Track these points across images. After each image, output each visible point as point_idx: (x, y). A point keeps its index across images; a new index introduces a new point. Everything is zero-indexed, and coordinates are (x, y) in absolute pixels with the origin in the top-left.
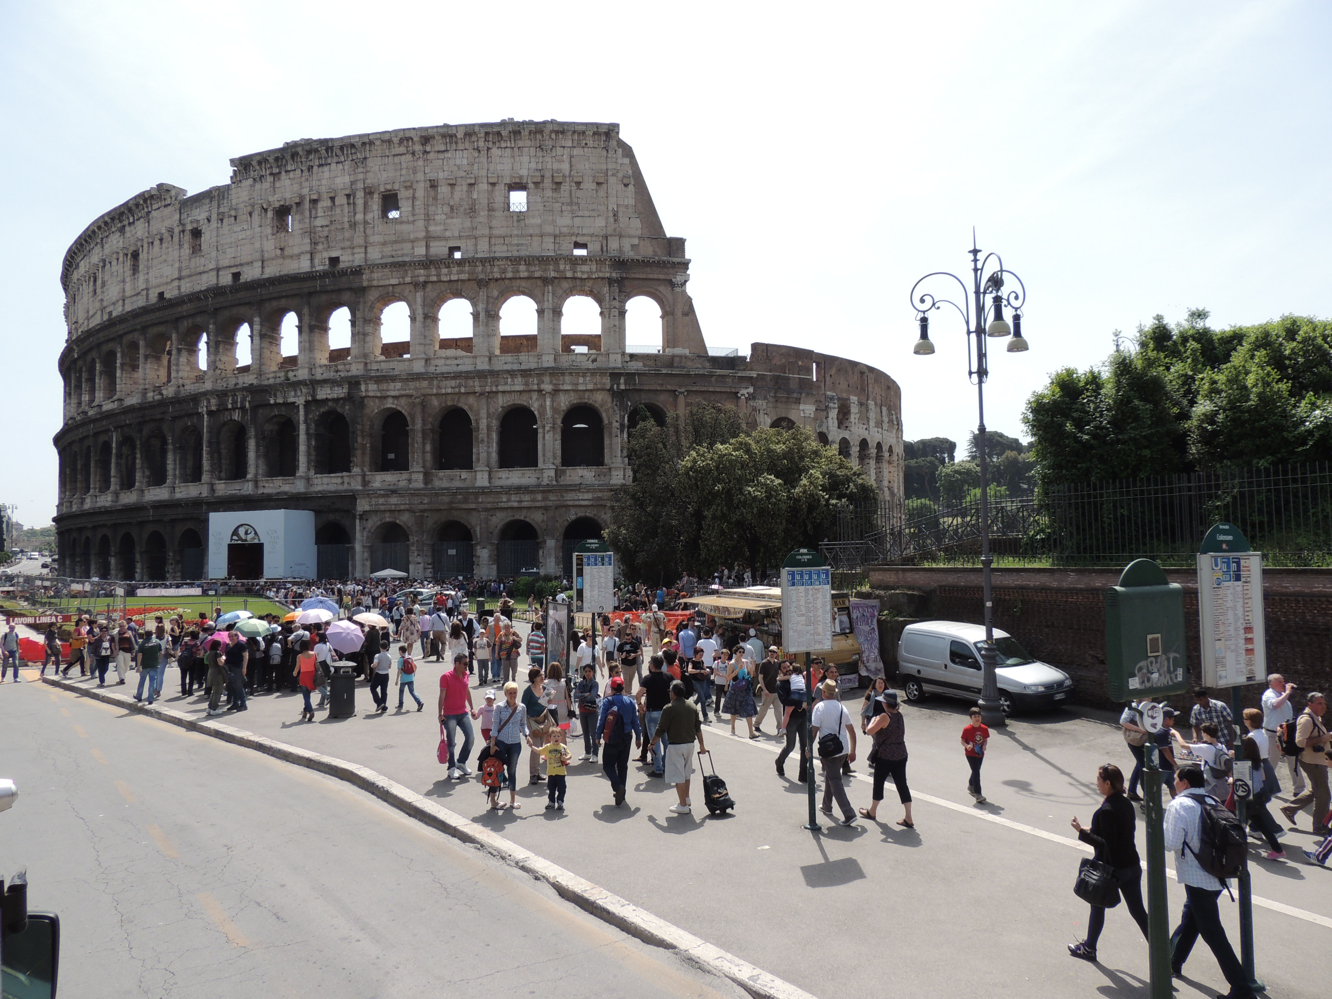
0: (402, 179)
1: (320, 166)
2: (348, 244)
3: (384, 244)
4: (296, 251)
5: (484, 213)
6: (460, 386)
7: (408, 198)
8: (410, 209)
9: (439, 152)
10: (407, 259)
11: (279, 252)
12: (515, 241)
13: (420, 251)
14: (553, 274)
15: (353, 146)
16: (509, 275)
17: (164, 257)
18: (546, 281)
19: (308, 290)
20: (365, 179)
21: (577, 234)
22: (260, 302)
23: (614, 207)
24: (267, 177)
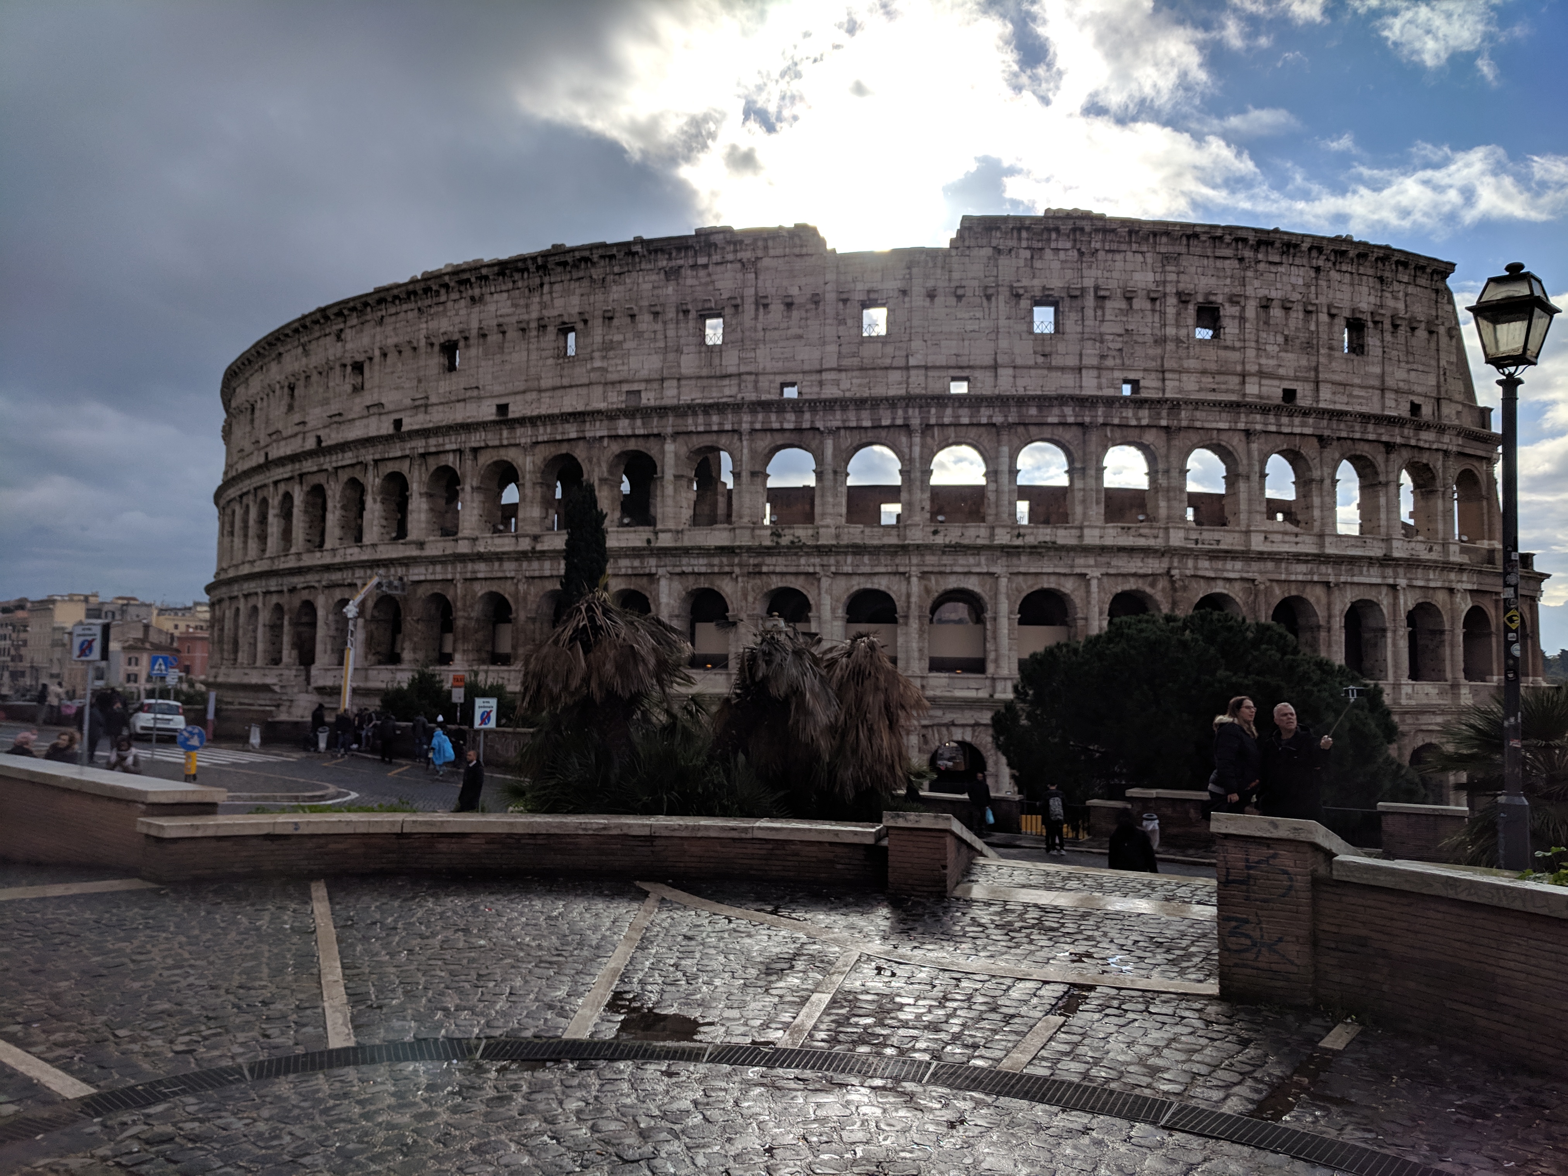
0: (1226, 290)
1: (1111, 251)
2: (1152, 364)
4: (1072, 361)
5: (1327, 351)
6: (1311, 573)
7: (1233, 317)
8: (1238, 331)
9: (1271, 263)
10: (1234, 398)
11: (1040, 359)
12: (1355, 393)
13: (1252, 388)
14: (1399, 440)
15: (1167, 234)
16: (1357, 436)
17: (795, 331)
18: (1389, 447)
19: (1101, 420)
20: (1178, 282)
21: (1413, 393)
22: (1011, 426)
23: (1443, 363)
24: (1021, 251)
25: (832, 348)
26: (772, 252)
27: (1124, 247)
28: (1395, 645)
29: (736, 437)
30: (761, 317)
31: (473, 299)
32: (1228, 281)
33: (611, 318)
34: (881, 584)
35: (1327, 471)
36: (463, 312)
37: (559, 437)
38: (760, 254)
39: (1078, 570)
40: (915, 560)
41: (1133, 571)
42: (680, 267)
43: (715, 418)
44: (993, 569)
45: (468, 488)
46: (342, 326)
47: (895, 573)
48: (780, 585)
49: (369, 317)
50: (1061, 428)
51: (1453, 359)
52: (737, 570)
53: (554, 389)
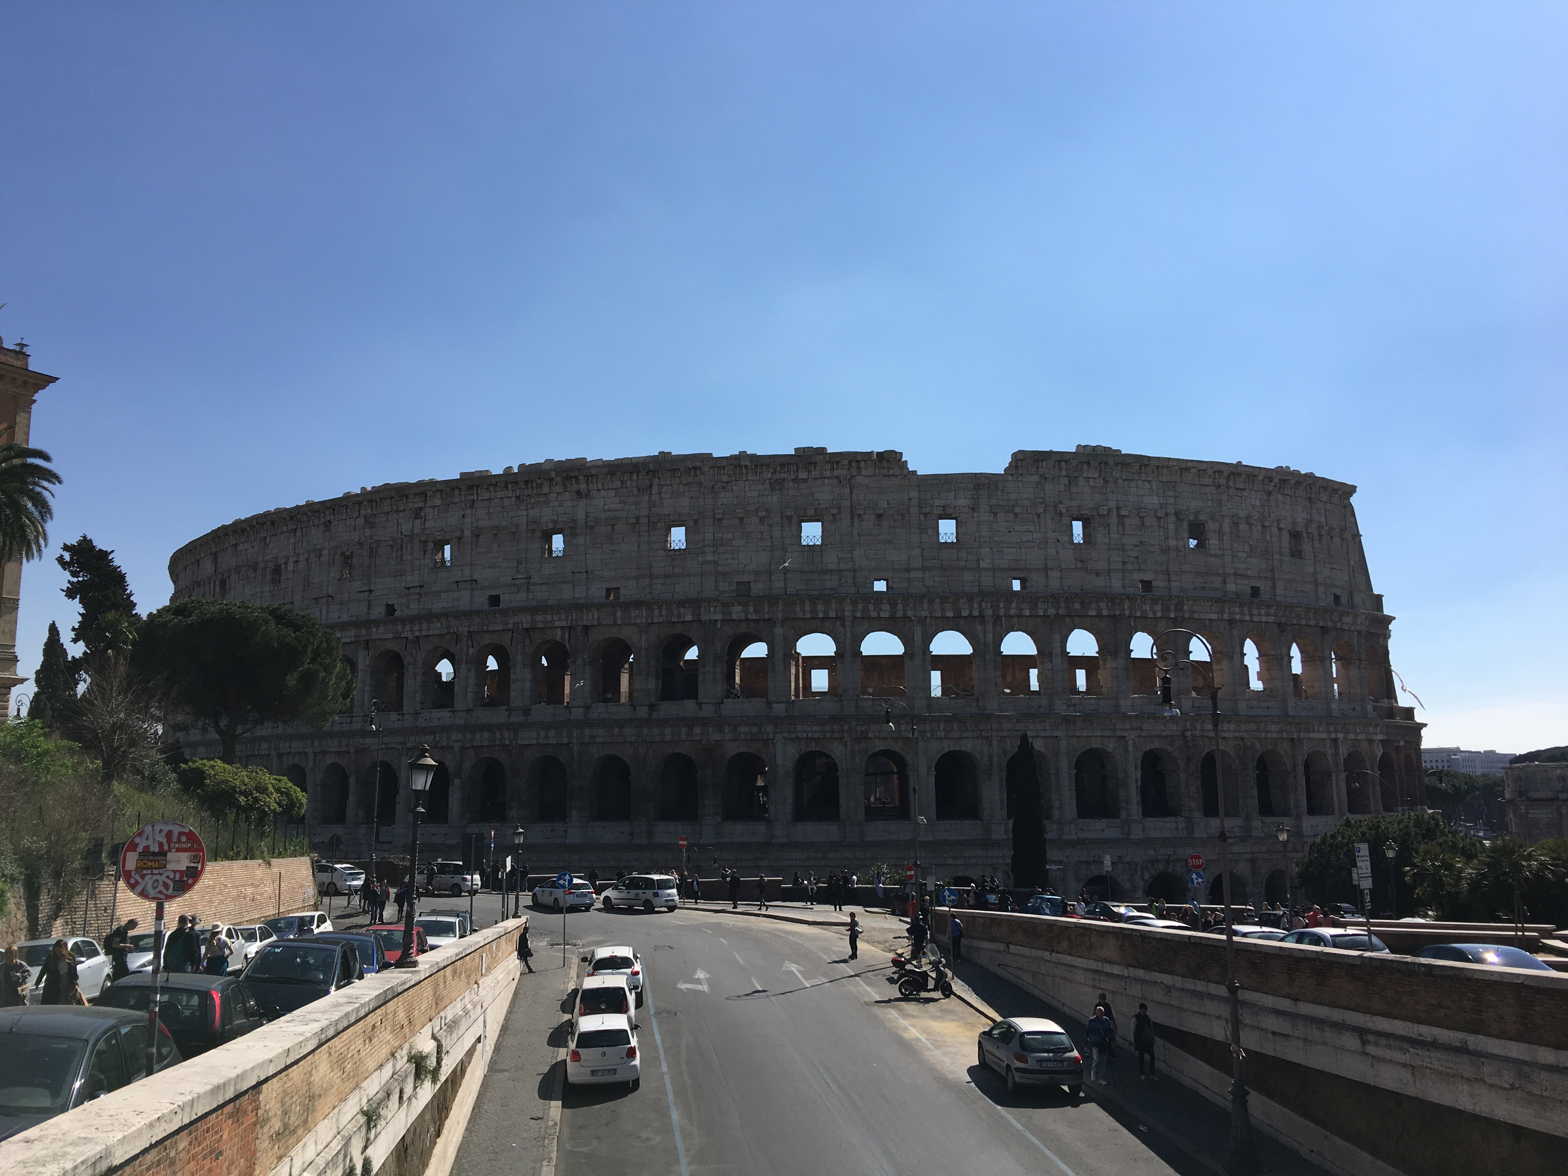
0: (1209, 510)
1: (1127, 480)
2: (1160, 569)
3: (1197, 573)
4: (1103, 566)
5: (1277, 556)
6: (1281, 731)
8: (1217, 542)
9: (1238, 490)
10: (1219, 594)
11: (1079, 565)
12: (1299, 589)
13: (1231, 587)
14: (1330, 624)
15: (1168, 467)
16: (1303, 622)
17: (885, 537)
18: (1324, 630)
19: (1127, 613)
20: (1175, 504)
21: (1335, 586)
22: (1058, 618)
23: (1352, 563)
24: (1061, 479)
25: (917, 552)
26: (864, 472)
27: (1136, 477)
28: (1337, 785)
29: (838, 623)
30: (856, 525)
31: (578, 493)
32: (1210, 503)
33: (722, 519)
34: (967, 746)
35: (1284, 650)
36: (569, 504)
37: (674, 620)
38: (854, 474)
39: (1118, 734)
40: (995, 726)
41: (1158, 733)
42: (784, 480)
43: (820, 607)
44: (1055, 734)
45: (580, 661)
46: (420, 505)
47: (978, 738)
48: (882, 748)
49: (457, 500)
50: (1097, 619)
51: (1357, 559)
52: (846, 735)
53: (666, 576)
